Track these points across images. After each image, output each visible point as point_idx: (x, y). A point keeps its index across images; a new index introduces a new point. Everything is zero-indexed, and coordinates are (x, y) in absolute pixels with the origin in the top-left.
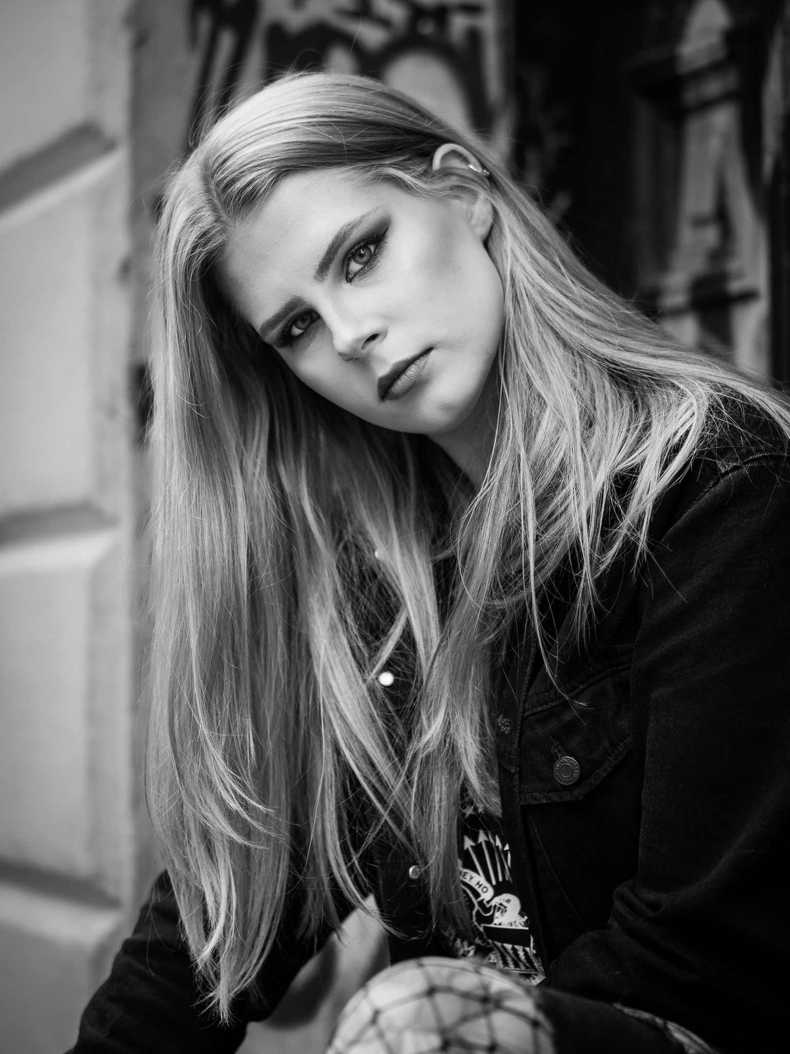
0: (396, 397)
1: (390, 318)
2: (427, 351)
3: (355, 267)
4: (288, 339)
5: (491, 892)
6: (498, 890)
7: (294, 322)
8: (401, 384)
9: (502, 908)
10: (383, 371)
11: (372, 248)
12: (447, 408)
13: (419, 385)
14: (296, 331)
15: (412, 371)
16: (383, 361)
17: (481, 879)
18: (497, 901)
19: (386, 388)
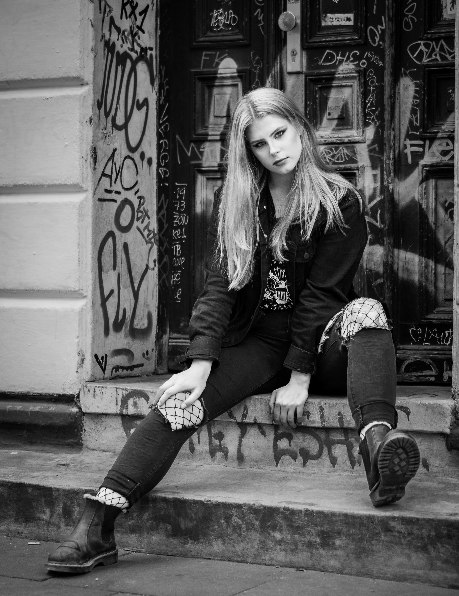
0: (278, 165)
1: (282, 149)
2: (287, 158)
3: (277, 136)
4: (257, 146)
5: (279, 280)
6: (280, 280)
7: (259, 143)
8: (280, 163)
9: (281, 284)
10: (277, 159)
11: (282, 133)
12: (287, 170)
13: (283, 164)
14: (259, 145)
15: (283, 161)
16: (278, 158)
17: (277, 277)
18: (280, 282)
19: (276, 163)
